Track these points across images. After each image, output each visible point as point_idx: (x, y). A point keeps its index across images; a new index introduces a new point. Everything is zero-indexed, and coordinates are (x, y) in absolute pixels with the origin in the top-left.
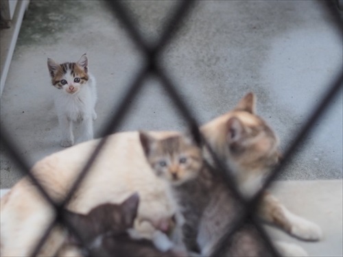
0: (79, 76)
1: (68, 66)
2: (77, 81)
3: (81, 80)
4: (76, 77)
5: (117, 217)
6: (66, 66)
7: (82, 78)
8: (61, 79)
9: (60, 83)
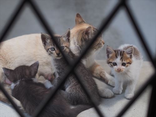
0: (125, 62)
1: (119, 52)
2: (123, 64)
3: (127, 65)
4: (124, 62)
5: (28, 72)
6: (118, 53)
7: (127, 63)
8: (113, 62)
9: (112, 64)
